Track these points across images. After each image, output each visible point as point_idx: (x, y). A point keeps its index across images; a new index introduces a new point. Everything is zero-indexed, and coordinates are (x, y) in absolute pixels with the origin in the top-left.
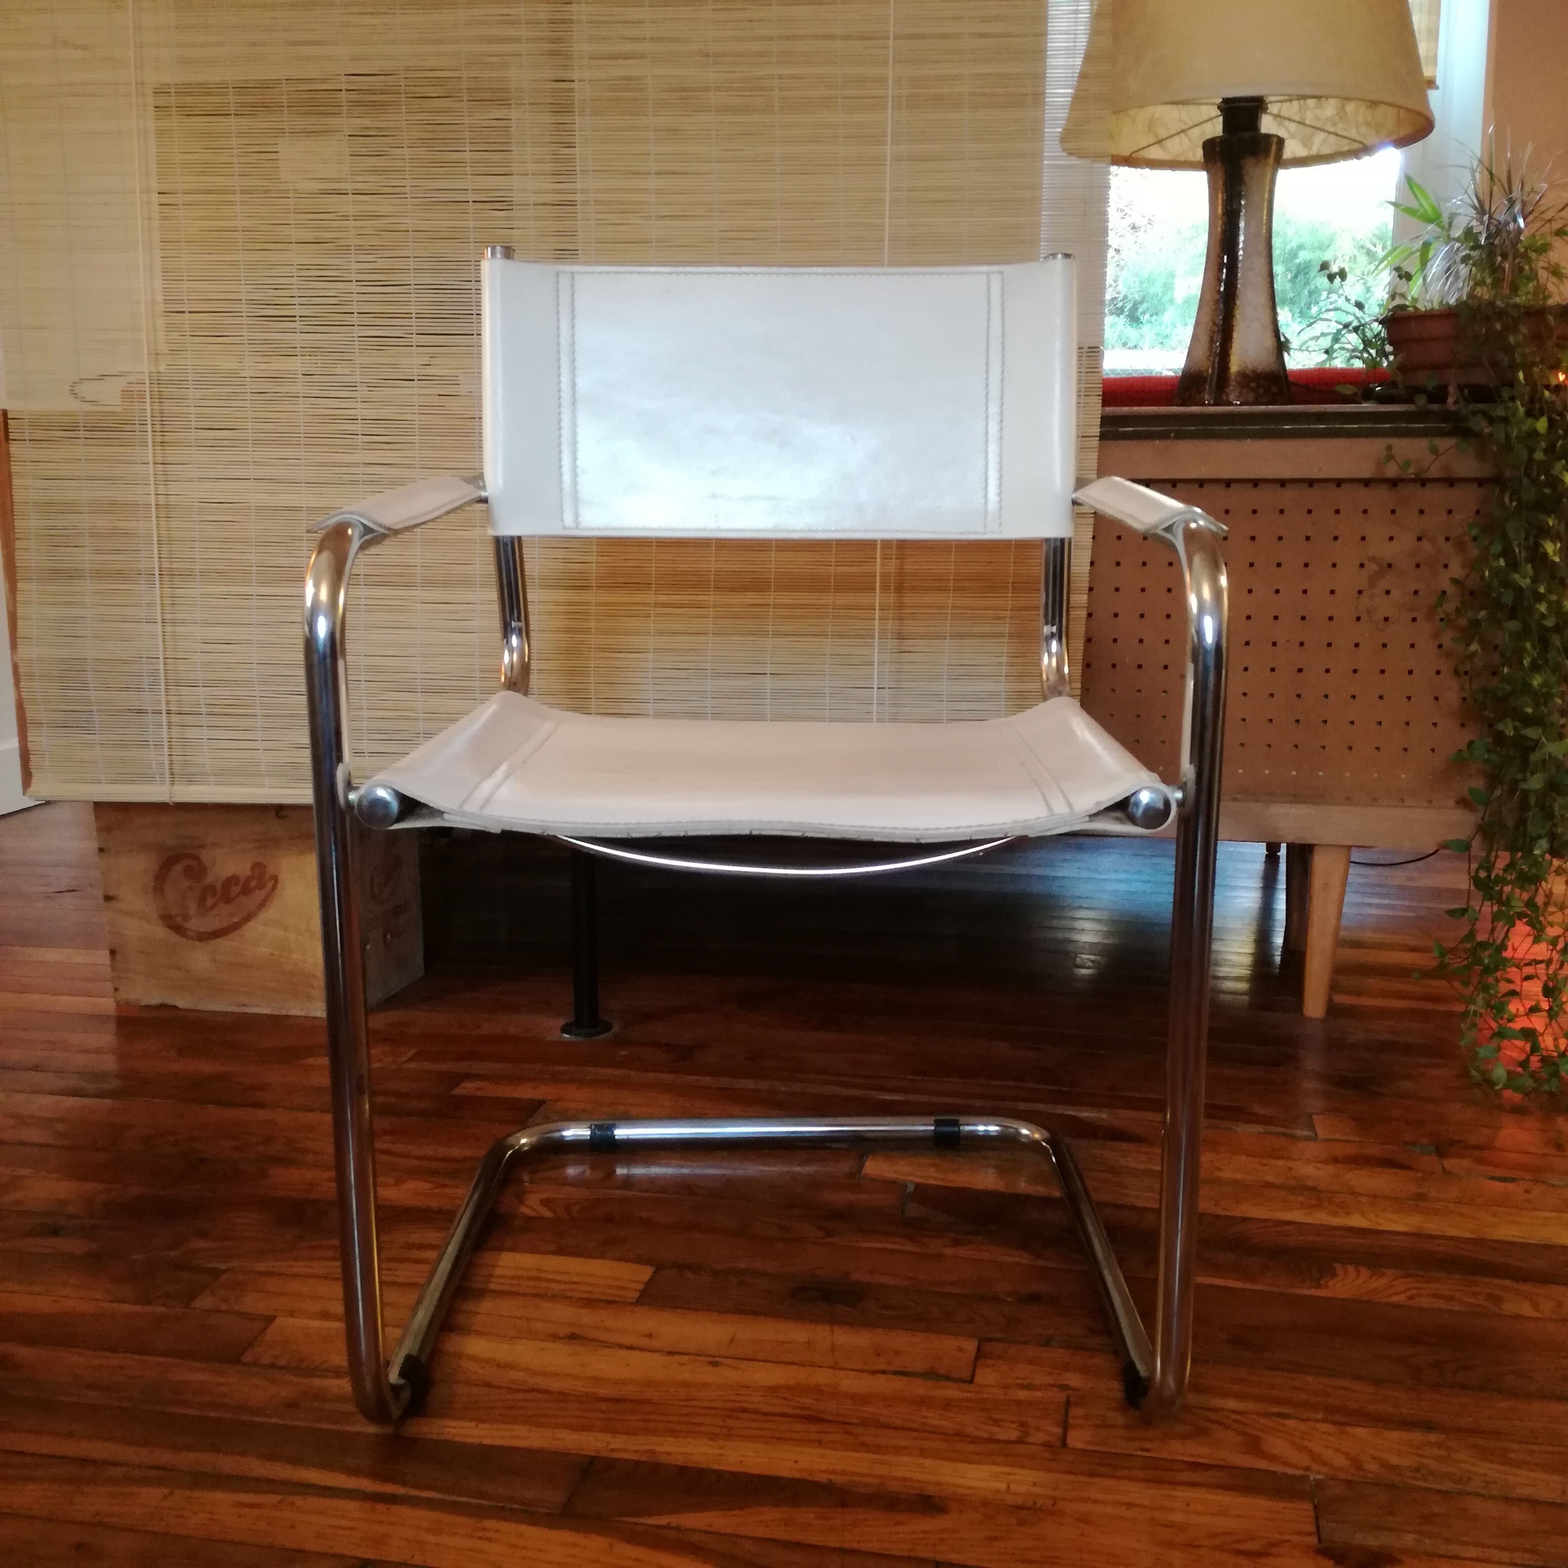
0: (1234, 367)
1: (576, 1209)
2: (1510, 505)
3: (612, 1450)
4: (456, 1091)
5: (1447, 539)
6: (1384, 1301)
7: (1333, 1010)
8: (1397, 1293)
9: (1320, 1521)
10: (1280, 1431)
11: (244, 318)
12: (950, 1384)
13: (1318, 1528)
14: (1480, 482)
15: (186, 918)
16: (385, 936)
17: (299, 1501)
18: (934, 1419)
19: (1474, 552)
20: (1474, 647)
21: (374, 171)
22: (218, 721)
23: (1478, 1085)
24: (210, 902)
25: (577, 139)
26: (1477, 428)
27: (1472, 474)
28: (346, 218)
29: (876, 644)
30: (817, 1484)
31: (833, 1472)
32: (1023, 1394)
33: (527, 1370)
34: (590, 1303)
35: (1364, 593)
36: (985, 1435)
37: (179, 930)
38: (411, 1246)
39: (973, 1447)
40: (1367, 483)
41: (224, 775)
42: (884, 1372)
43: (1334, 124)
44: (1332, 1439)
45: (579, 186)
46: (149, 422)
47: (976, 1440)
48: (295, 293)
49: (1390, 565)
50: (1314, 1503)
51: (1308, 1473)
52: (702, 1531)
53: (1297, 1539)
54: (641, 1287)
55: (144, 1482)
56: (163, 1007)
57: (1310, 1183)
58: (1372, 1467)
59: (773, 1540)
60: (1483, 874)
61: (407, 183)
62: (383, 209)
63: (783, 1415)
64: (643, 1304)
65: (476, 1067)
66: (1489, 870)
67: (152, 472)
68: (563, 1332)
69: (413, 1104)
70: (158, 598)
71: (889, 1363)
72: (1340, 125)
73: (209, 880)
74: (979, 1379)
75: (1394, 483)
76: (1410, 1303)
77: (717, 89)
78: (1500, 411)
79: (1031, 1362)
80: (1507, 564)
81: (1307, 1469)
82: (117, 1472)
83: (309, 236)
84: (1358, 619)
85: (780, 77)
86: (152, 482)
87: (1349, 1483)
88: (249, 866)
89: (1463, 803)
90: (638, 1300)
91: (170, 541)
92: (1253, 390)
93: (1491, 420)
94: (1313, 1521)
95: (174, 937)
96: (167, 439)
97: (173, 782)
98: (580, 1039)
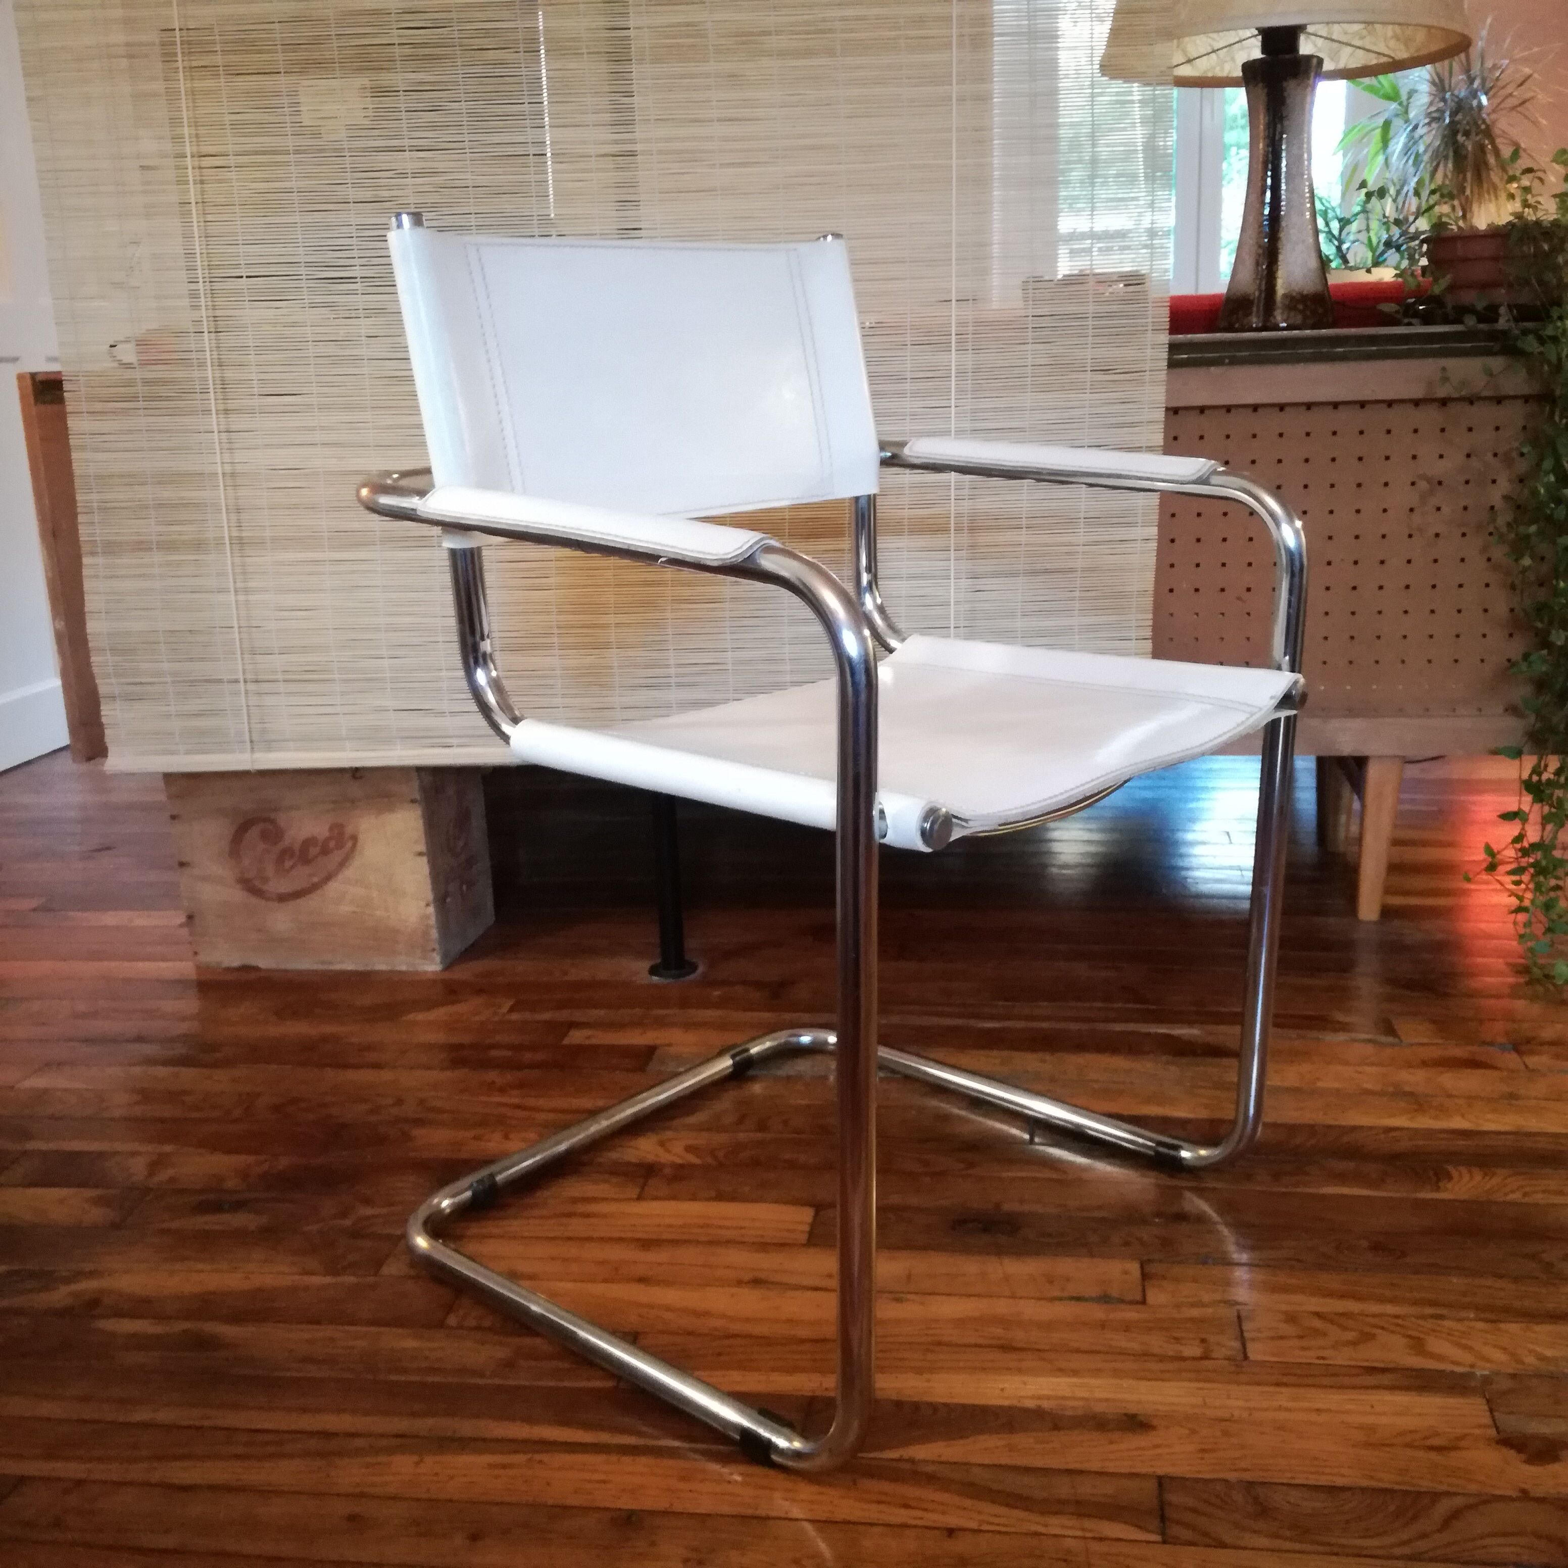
0: (1281, 289)
1: (721, 1154)
2: (1561, 421)
3: (826, 1389)
4: (566, 1041)
5: (1495, 455)
6: (1501, 1200)
7: (1387, 913)
8: (1513, 1192)
9: (1496, 1414)
10: (1439, 1332)
11: (304, 281)
12: (1123, 1306)
13: (1494, 1420)
14: (1526, 399)
15: (266, 880)
16: (461, 888)
17: (545, 1457)
18: (1121, 1341)
19: (1522, 466)
20: (1527, 561)
21: (433, 127)
22: (293, 687)
23: (1538, 981)
24: (288, 864)
25: (635, 88)
26: (1528, 349)
27: (1520, 392)
28: (404, 175)
29: (952, 584)
30: (1026, 1411)
31: (1040, 1398)
32: (1195, 1313)
33: (723, 1316)
34: (764, 1246)
35: (1416, 511)
36: (1171, 1353)
37: (258, 893)
38: (575, 1201)
39: (1161, 1366)
40: (1417, 403)
41: (305, 741)
42: (1061, 1299)
43: (1362, 38)
44: (1488, 1336)
45: (638, 135)
46: (211, 390)
47: (1162, 1358)
48: (355, 253)
49: (1440, 483)
50: (1485, 1397)
51: (1473, 1370)
52: (933, 1462)
53: (1477, 1431)
54: (807, 1228)
55: (391, 1451)
56: (245, 968)
57: (1407, 1089)
58: (1530, 1360)
59: (1000, 1466)
60: (1535, 778)
61: (467, 138)
62: (441, 166)
63: (976, 1346)
64: (815, 1245)
65: (578, 1015)
66: (1540, 774)
67: (217, 441)
68: (747, 1277)
69: (528, 1056)
70: (230, 568)
71: (1063, 1289)
72: (1368, 39)
73: (287, 841)
74: (1150, 1299)
75: (1444, 402)
76: (1526, 1200)
77: (778, 33)
78: (1549, 331)
79: (1195, 1280)
80: (1557, 479)
81: (1472, 1366)
82: (359, 1442)
83: (368, 195)
84: (1410, 536)
85: (843, 19)
86: (218, 451)
87: (1514, 1376)
88: (327, 827)
89: (1513, 710)
90: (809, 1240)
91: (238, 511)
92: (1301, 312)
93: (1542, 341)
94: (1488, 1414)
95: (254, 900)
96: (230, 407)
97: (253, 750)
98: (670, 980)
